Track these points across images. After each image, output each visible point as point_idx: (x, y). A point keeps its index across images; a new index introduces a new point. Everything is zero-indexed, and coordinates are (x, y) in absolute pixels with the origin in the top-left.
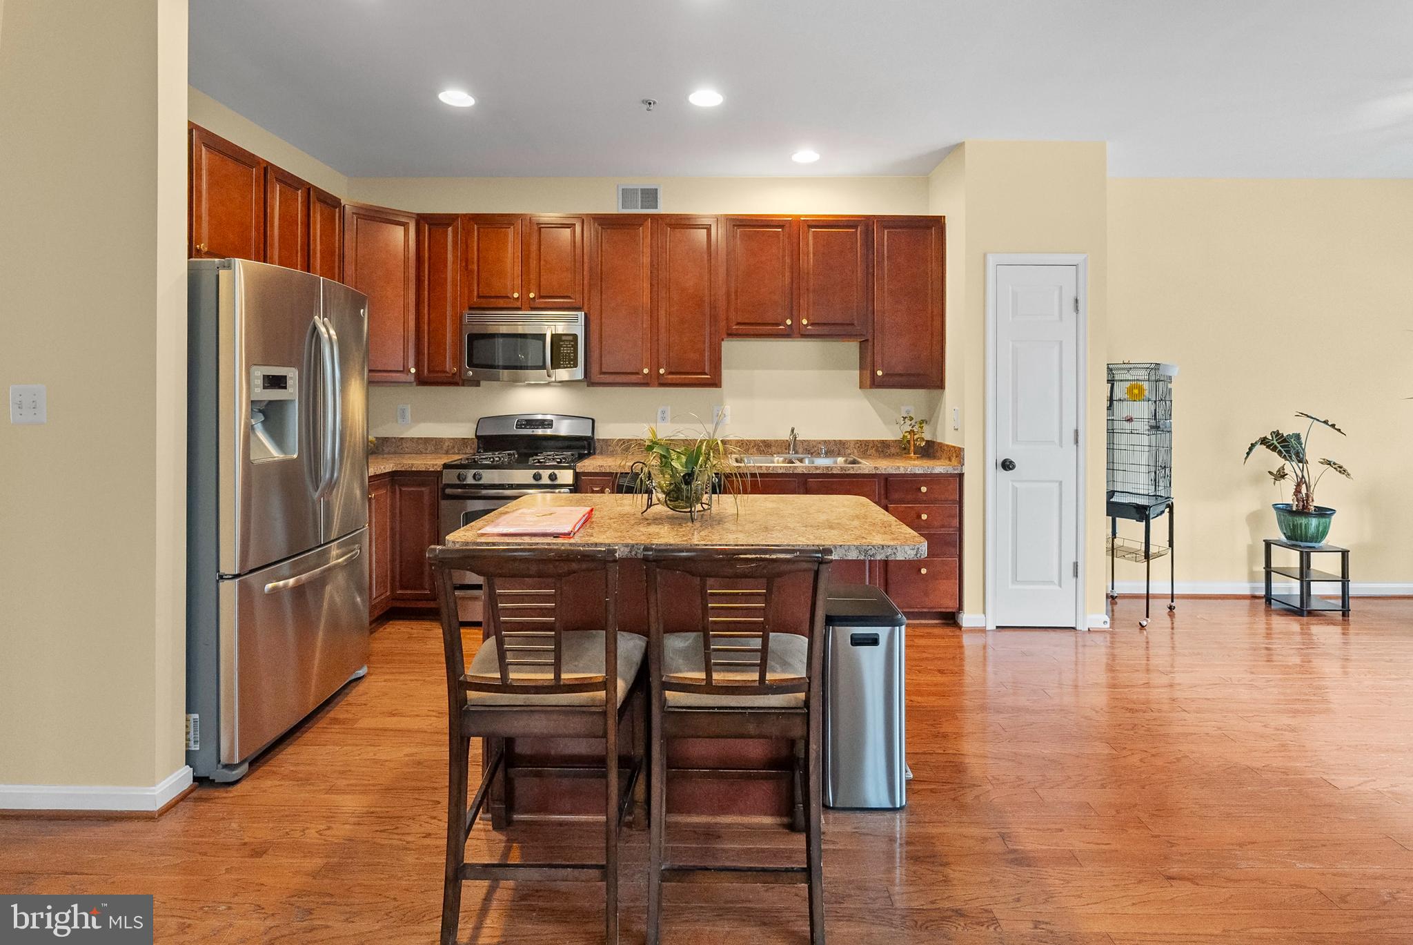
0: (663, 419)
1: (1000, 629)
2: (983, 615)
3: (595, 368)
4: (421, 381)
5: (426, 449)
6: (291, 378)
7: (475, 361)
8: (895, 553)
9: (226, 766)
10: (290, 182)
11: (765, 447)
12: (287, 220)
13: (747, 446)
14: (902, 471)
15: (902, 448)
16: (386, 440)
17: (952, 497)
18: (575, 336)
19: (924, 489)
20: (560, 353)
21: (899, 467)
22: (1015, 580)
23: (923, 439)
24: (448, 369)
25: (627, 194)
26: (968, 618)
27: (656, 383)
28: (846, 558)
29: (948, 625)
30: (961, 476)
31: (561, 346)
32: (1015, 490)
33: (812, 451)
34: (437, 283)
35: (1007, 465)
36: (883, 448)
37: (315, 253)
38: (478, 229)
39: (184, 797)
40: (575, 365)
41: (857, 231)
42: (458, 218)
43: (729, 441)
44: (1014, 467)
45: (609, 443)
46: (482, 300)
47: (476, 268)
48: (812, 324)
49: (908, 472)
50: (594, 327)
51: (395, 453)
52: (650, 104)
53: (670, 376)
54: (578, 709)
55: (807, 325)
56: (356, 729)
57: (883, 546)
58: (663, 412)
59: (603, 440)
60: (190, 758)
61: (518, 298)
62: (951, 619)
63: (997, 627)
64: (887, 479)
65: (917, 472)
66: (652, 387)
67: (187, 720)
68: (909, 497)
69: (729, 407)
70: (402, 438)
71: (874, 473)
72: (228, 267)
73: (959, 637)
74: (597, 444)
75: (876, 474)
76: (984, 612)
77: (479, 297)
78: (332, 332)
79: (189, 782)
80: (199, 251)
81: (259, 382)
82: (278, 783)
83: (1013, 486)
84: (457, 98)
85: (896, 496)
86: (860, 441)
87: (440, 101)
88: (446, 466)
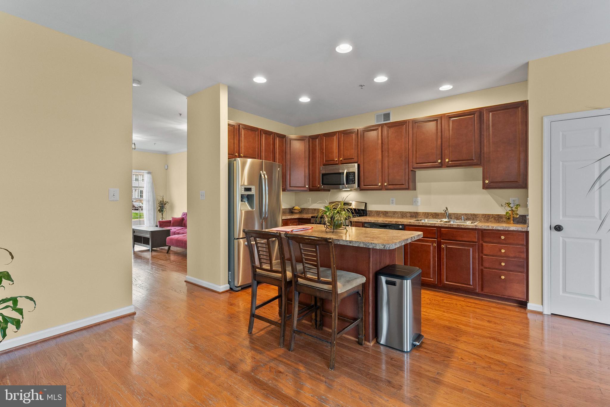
0: (393, 203)
1: (552, 315)
2: (542, 306)
3: (362, 183)
4: (311, 190)
5: (315, 212)
6: (253, 189)
7: (324, 183)
8: (376, 246)
9: (236, 287)
10: (268, 133)
11: (436, 215)
12: (267, 144)
13: (427, 215)
14: (490, 228)
15: (507, 219)
16: (304, 209)
17: (521, 242)
18: (354, 173)
19: (503, 237)
20: (349, 179)
21: (489, 226)
22: (565, 290)
23: (517, 214)
24: (317, 186)
25: (378, 117)
26: (531, 306)
27: (384, 189)
28: (359, 246)
29: (521, 307)
30: (527, 233)
31: (350, 176)
32: (565, 243)
33: (459, 218)
34: (314, 158)
35: (558, 228)
36: (498, 218)
37: (276, 153)
38: (325, 138)
39: (227, 291)
40: (354, 183)
41: (474, 116)
42: (319, 136)
43: (419, 212)
44: (562, 229)
45: (372, 212)
46: (327, 162)
47: (325, 152)
48: (451, 161)
49: (494, 229)
50: (362, 169)
51: (307, 213)
52: (362, 86)
53: (389, 186)
54: (276, 278)
55: (448, 162)
56: (269, 288)
57: (372, 243)
58: (392, 201)
59: (370, 211)
60: (229, 282)
61: (337, 160)
62: (523, 304)
63: (552, 314)
64: (482, 231)
65: (499, 229)
66: (383, 190)
67: (228, 273)
68: (495, 241)
69: (420, 198)
70: (309, 209)
71: (475, 228)
72: (235, 160)
73: (527, 314)
74: (367, 212)
75: (476, 229)
76: (542, 304)
77: (326, 161)
78: (266, 176)
79: (228, 288)
80: (241, 156)
81: (243, 189)
82: (245, 294)
83: (563, 240)
84: (305, 99)
85: (487, 239)
86: (485, 214)
87: (300, 101)
88: (312, 217)
